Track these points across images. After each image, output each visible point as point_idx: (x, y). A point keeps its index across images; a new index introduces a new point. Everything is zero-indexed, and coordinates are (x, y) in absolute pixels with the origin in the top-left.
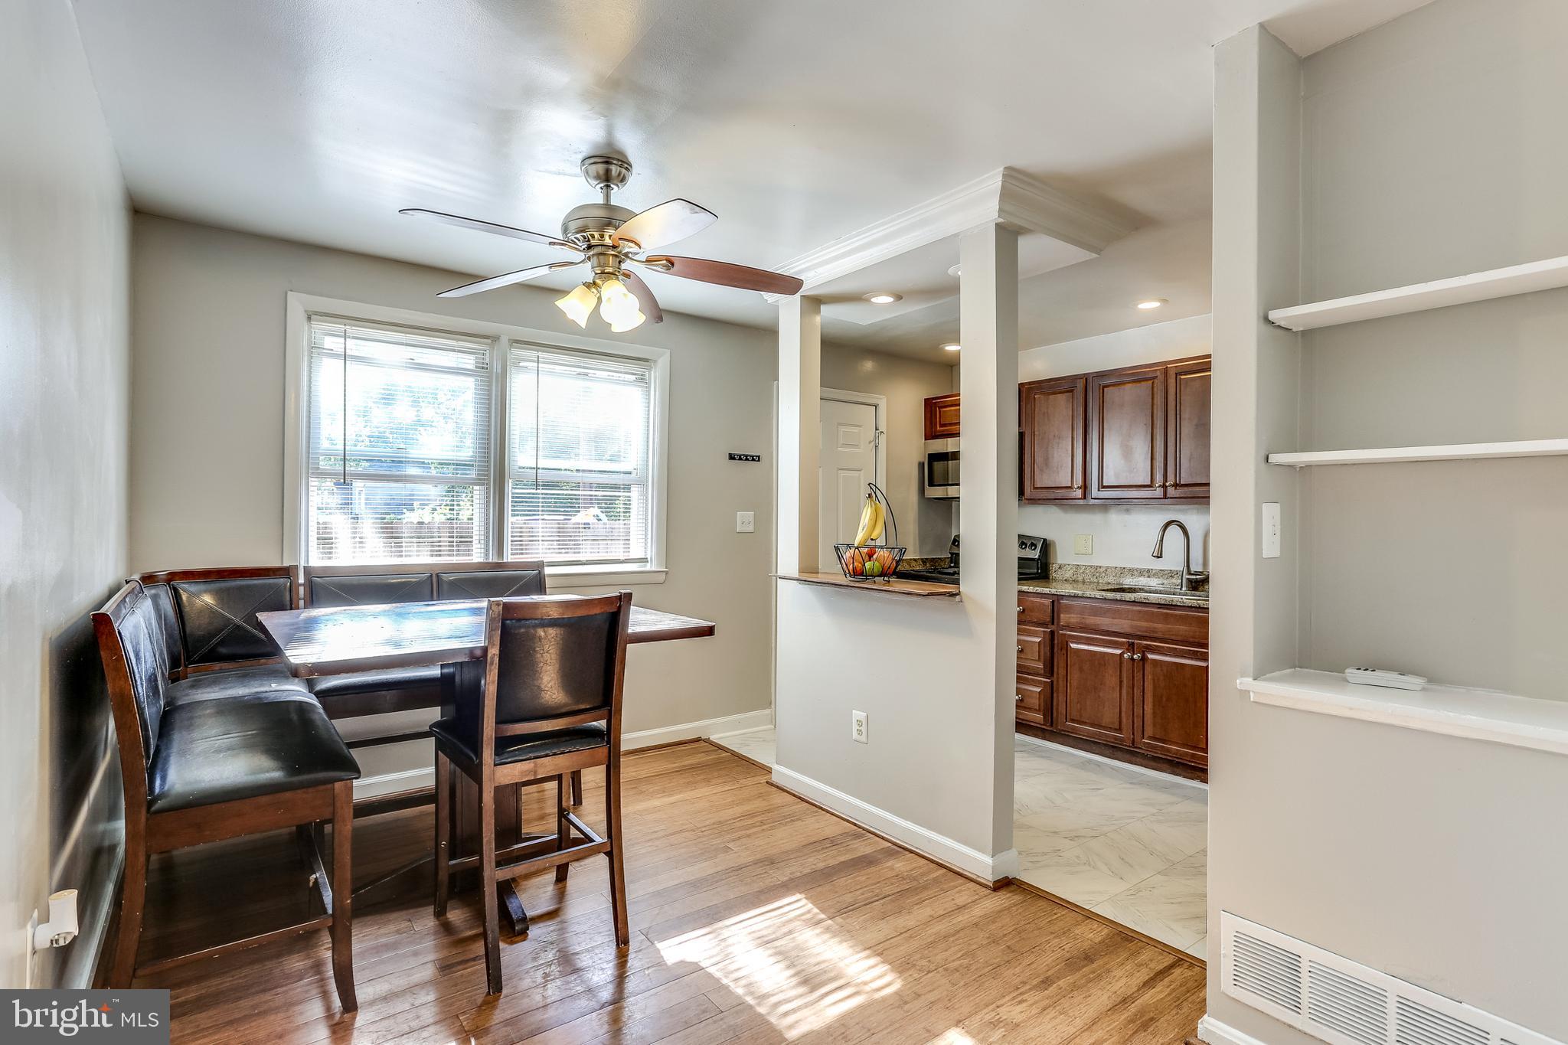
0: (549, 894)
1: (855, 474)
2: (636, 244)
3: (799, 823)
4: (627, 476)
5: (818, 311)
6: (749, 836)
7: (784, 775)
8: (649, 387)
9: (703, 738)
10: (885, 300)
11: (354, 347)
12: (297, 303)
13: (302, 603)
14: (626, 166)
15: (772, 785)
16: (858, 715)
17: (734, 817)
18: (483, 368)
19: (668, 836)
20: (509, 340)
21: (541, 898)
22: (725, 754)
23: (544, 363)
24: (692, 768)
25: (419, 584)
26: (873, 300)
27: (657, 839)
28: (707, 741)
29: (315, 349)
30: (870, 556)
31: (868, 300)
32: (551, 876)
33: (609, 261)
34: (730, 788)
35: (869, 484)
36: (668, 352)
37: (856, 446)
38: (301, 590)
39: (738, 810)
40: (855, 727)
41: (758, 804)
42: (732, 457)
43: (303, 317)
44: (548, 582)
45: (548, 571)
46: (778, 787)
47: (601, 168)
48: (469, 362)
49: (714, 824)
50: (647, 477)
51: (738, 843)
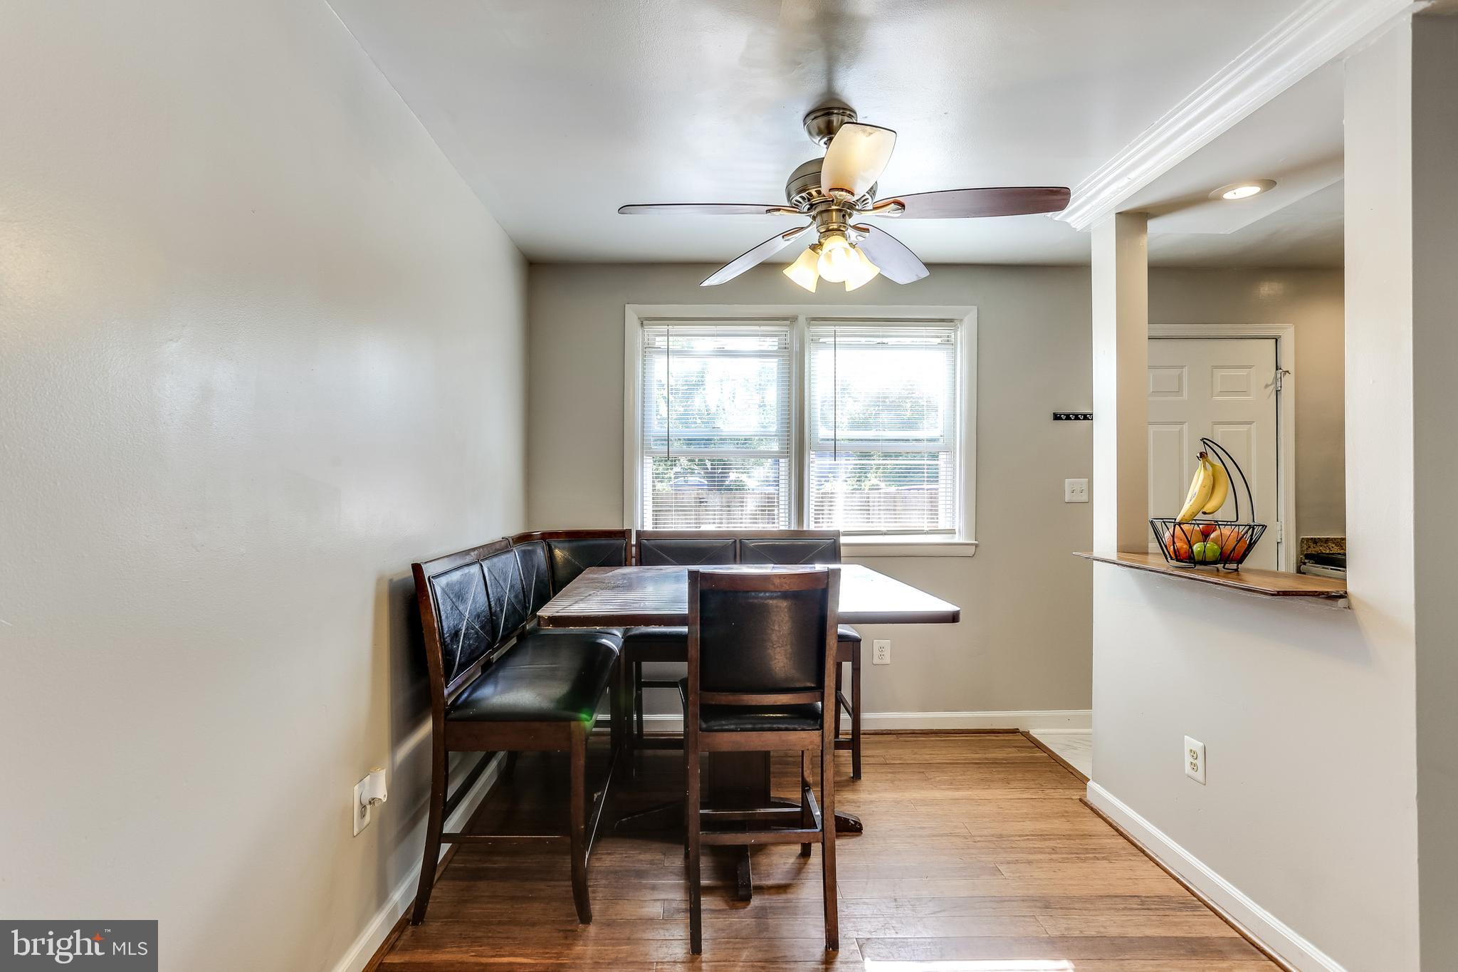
0: (788, 866)
1: (1244, 428)
2: (849, 192)
3: (1105, 863)
4: (932, 443)
5: (1144, 229)
6: (1030, 862)
7: (1099, 795)
8: (955, 349)
9: (1021, 730)
10: (1248, 191)
11: (677, 343)
12: (632, 313)
13: (634, 560)
14: (848, 112)
15: (1086, 804)
16: (1192, 743)
17: (1020, 833)
18: (785, 348)
19: (934, 836)
20: (806, 319)
21: (778, 868)
22: (1039, 754)
23: (842, 336)
24: (995, 763)
25: (725, 548)
26: (1228, 196)
27: (921, 836)
28: (1026, 735)
29: (648, 348)
30: (1205, 535)
31: (1218, 198)
32: (797, 849)
33: (832, 217)
34: (1030, 796)
35: (1202, 440)
36: (975, 308)
37: (1244, 393)
38: (634, 549)
39: (1029, 826)
40: (1188, 759)
41: (1060, 825)
42: (1057, 417)
43: (637, 323)
44: (843, 551)
45: (843, 540)
46: (1092, 809)
47: (821, 122)
48: (771, 344)
49: (993, 836)
50: (955, 444)
51: (1013, 867)
